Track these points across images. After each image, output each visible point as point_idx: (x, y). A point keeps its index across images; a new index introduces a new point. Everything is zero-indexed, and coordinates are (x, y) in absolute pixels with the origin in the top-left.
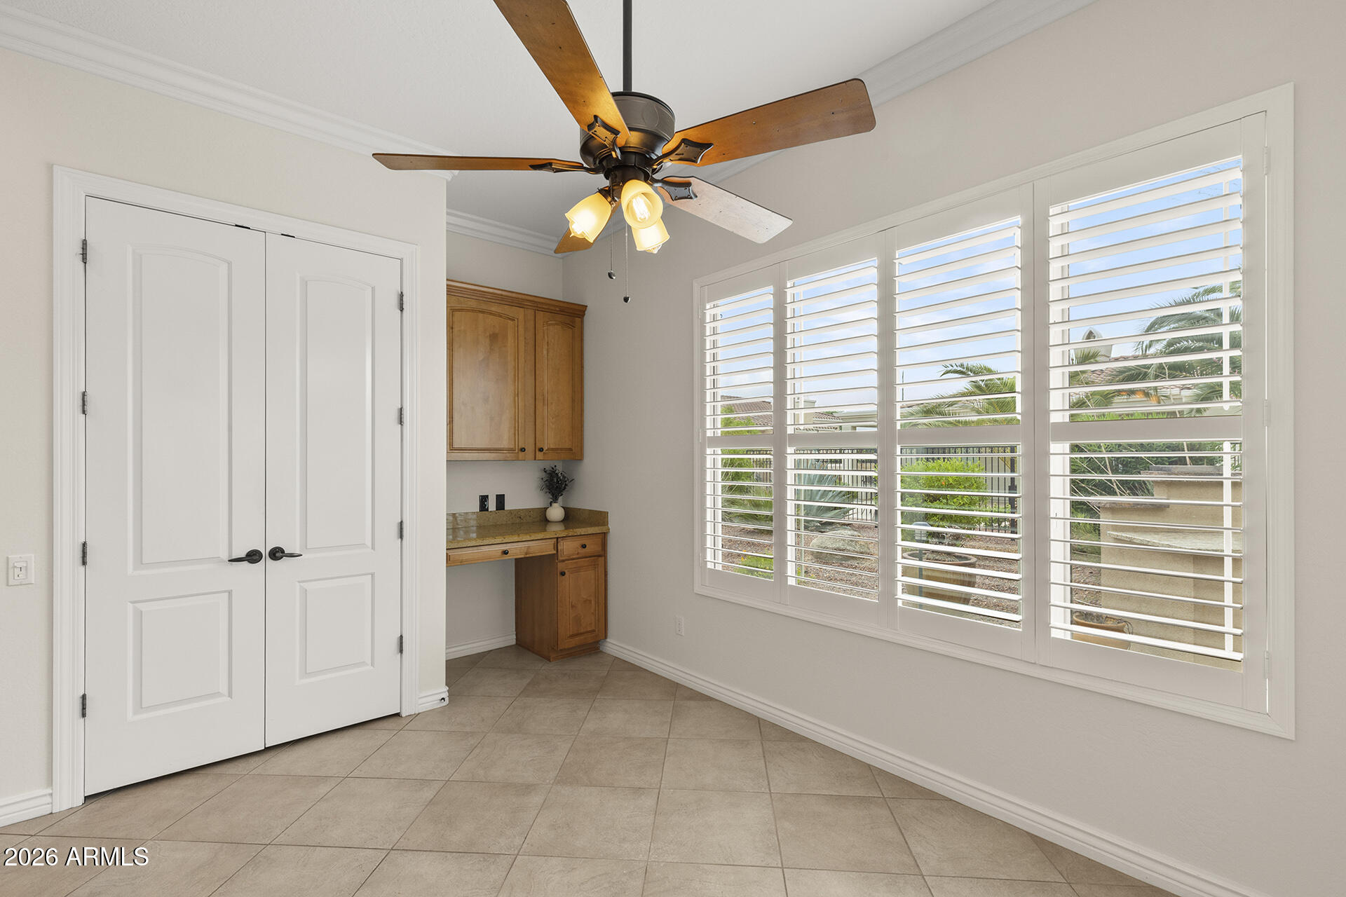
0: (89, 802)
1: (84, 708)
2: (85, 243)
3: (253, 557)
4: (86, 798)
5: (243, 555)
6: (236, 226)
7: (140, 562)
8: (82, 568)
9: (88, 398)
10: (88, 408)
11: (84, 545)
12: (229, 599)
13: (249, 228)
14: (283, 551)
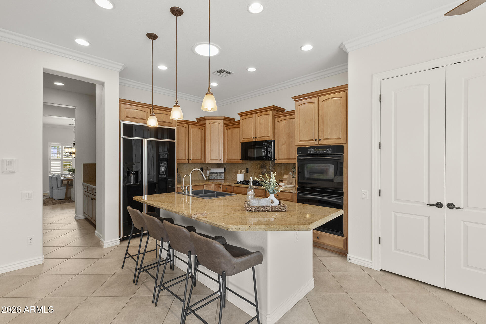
0: (381, 271)
1: (380, 241)
2: (380, 95)
3: (439, 205)
4: (381, 270)
5: (435, 204)
6: (432, 69)
7: (396, 199)
8: (379, 197)
9: (381, 144)
10: (381, 147)
11: (380, 190)
12: (428, 219)
13: (438, 67)
14: (454, 205)
